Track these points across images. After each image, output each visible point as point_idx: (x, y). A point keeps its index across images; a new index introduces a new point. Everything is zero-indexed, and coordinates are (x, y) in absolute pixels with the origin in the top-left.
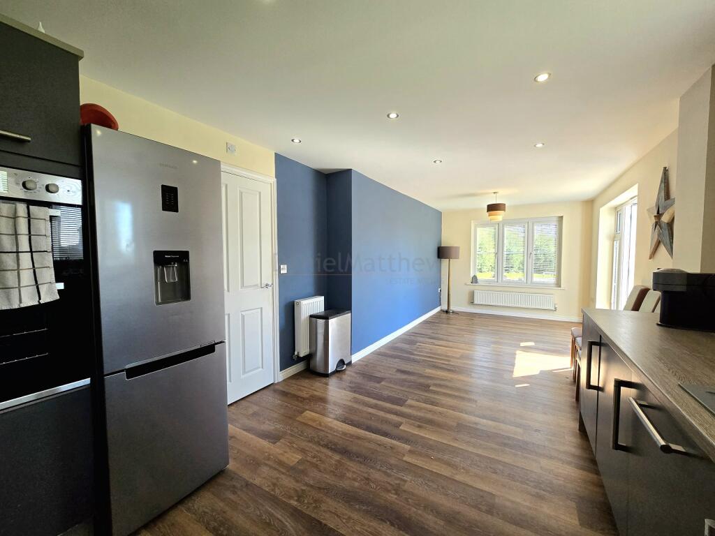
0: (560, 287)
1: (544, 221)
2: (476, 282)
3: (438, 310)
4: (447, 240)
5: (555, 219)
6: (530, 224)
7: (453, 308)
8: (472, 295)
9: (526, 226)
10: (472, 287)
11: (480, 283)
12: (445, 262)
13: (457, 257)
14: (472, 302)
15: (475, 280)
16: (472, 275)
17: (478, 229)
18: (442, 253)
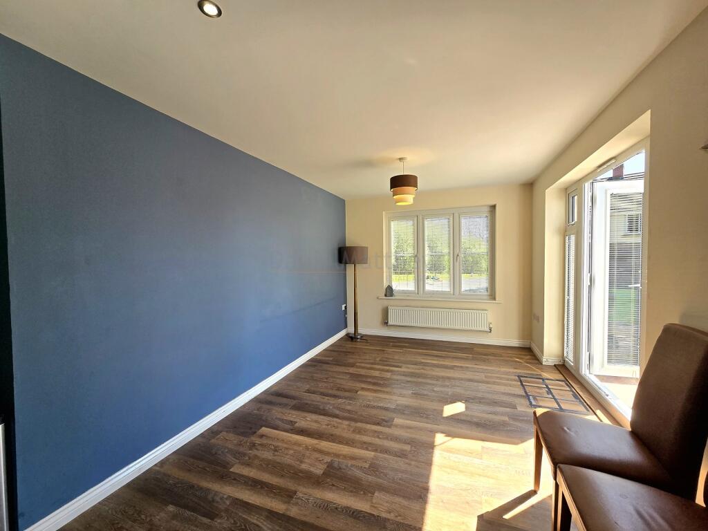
0: (495, 299)
1: (471, 211)
2: (392, 295)
3: (342, 334)
4: (353, 238)
5: (487, 209)
6: (456, 215)
7: (361, 331)
8: (386, 312)
9: (451, 219)
10: (387, 302)
11: (396, 296)
12: (350, 268)
13: (364, 261)
14: (385, 323)
15: (389, 291)
16: (385, 285)
17: (392, 223)
18: (345, 255)
